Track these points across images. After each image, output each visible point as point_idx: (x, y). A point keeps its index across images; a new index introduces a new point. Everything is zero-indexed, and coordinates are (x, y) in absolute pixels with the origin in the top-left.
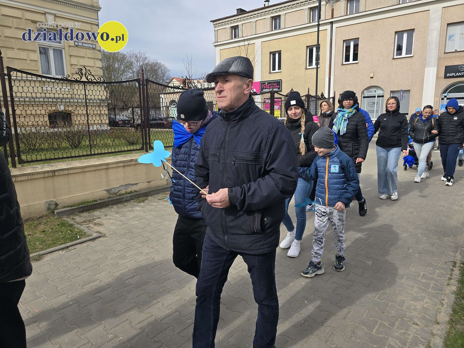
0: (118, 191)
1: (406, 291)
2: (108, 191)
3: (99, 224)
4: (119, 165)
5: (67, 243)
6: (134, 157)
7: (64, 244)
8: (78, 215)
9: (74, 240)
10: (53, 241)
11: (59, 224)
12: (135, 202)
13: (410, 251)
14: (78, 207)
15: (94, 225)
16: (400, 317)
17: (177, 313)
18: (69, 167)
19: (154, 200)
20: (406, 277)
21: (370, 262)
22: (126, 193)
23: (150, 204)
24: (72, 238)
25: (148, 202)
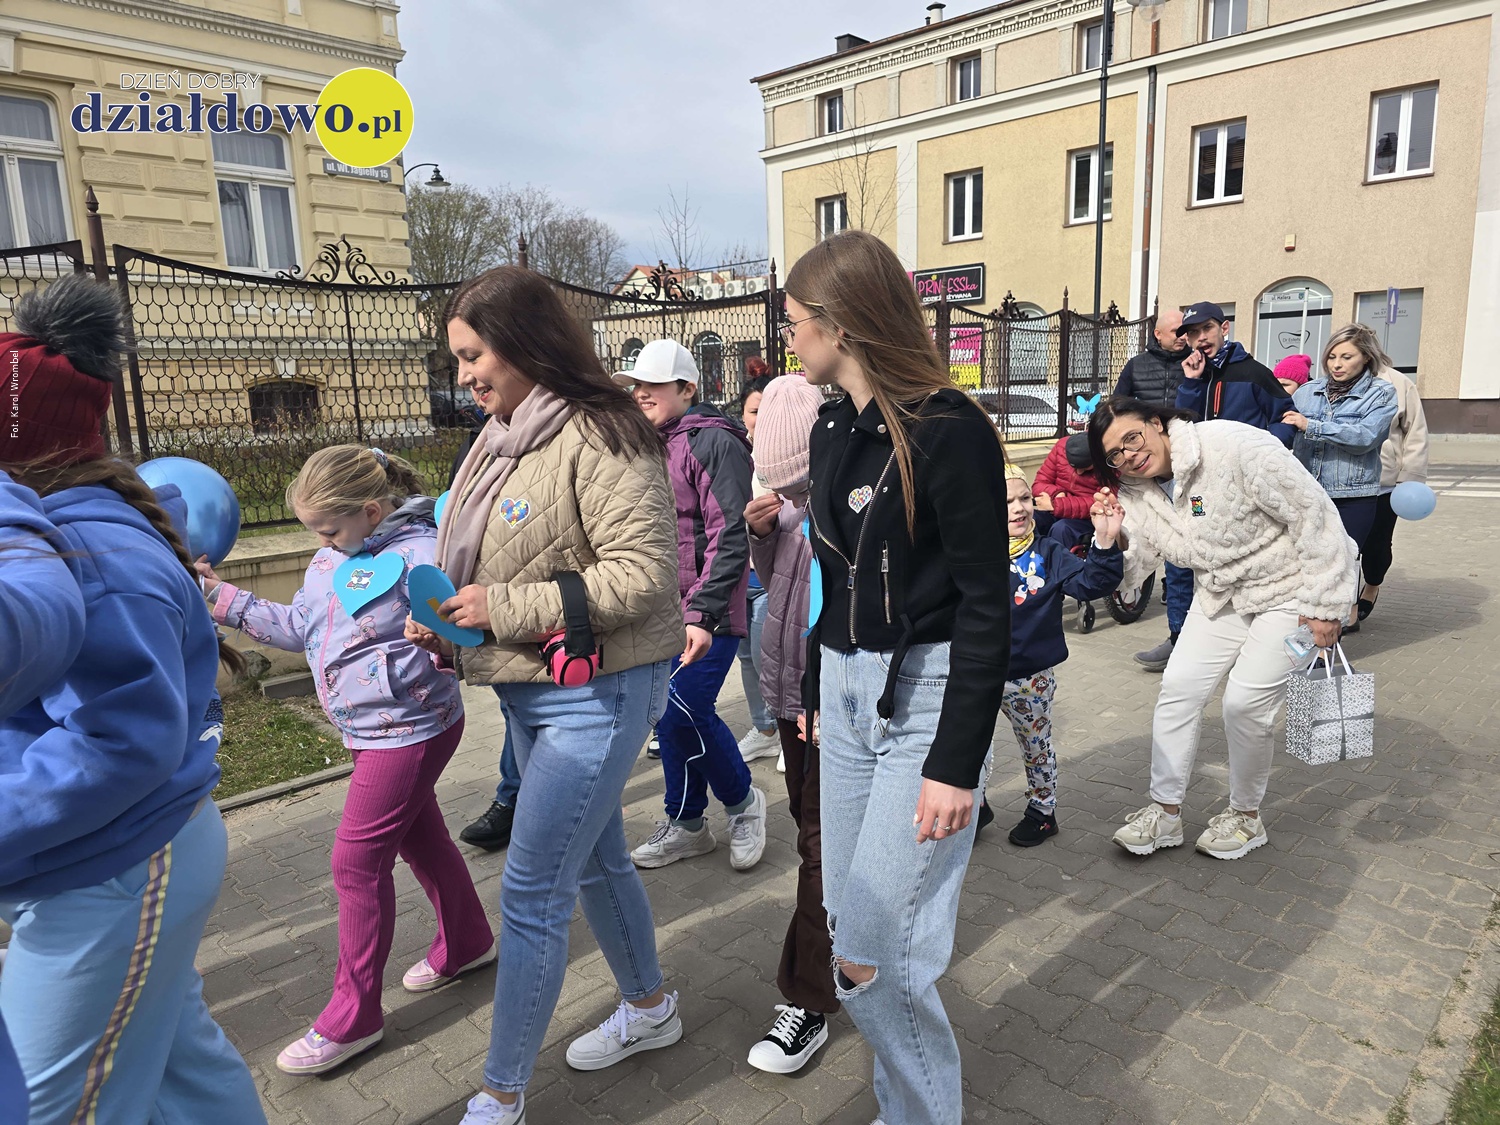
5: (293, 777)
7: (286, 780)
9: (314, 770)
10: (253, 771)
11: (273, 720)
16: (1314, 1022)
20: (1349, 897)
24: (307, 765)
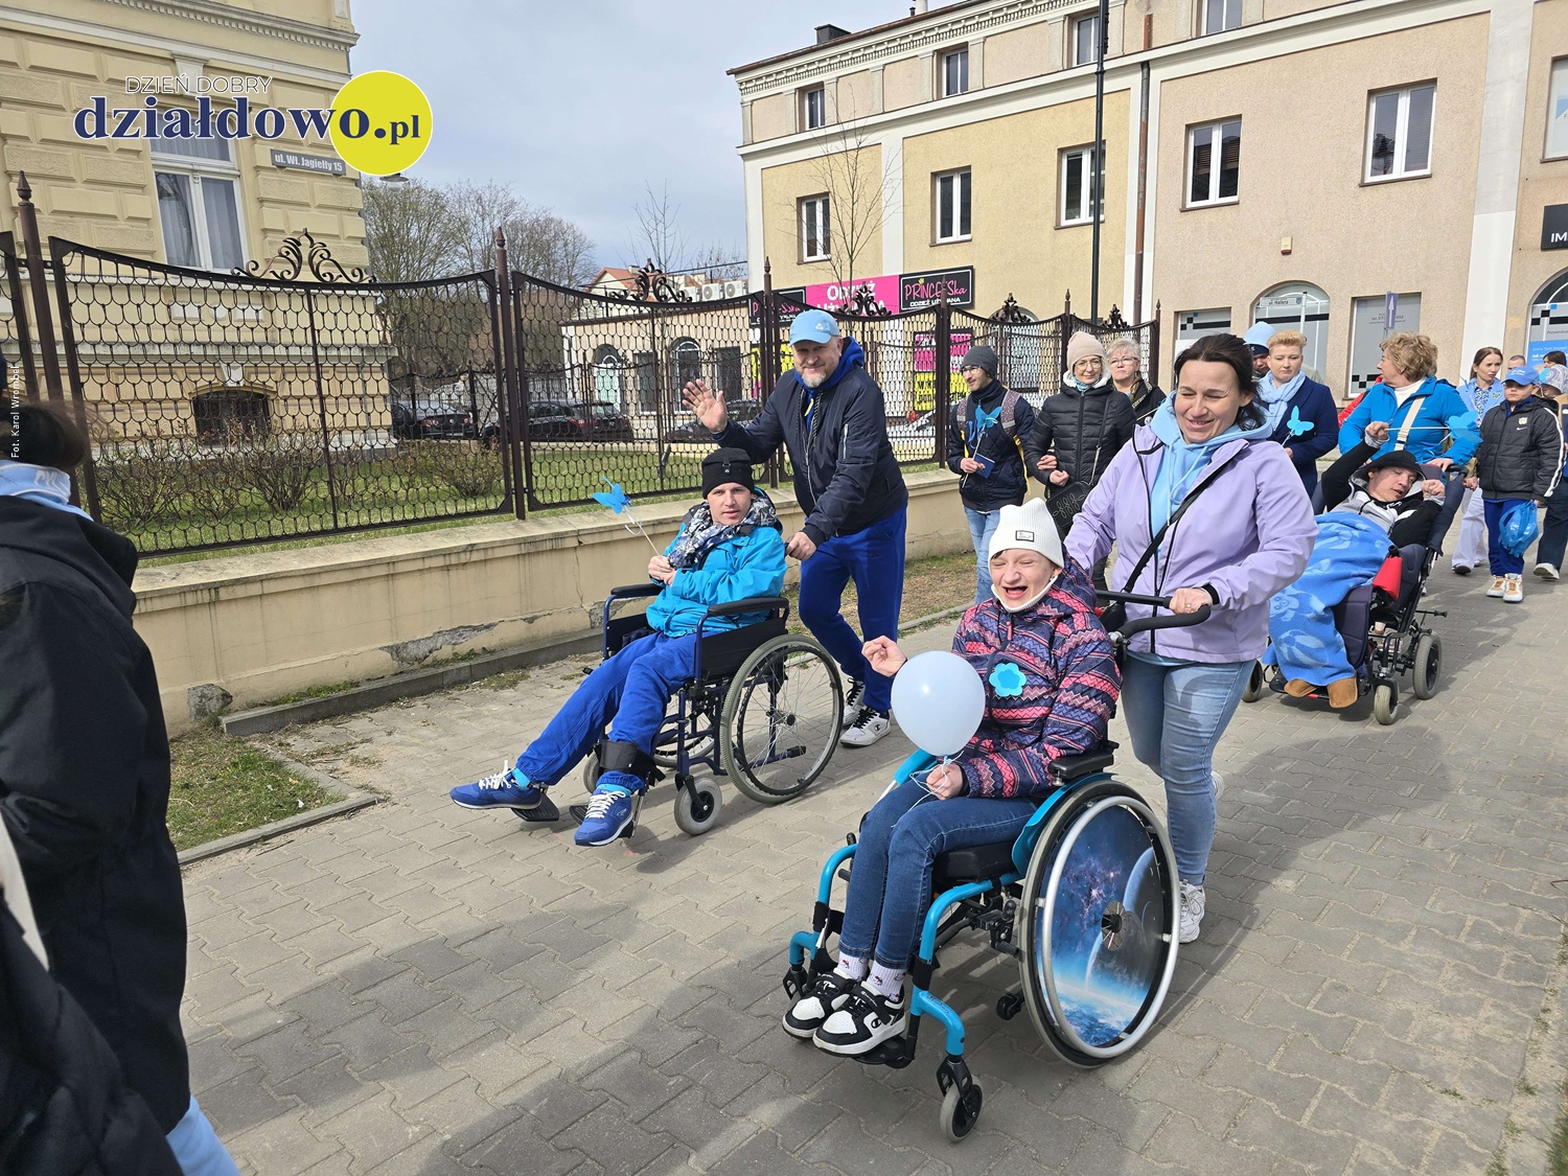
0: (427, 650)
1: (1416, 980)
2: (395, 650)
3: (369, 762)
4: (428, 563)
5: (264, 823)
6: (478, 537)
7: (255, 826)
8: (297, 732)
9: (286, 815)
10: (217, 817)
11: (237, 760)
12: (485, 686)
13: (1429, 844)
14: (298, 704)
15: (352, 764)
16: (1396, 1071)
17: (634, 1055)
18: (263, 571)
19: (548, 680)
20: (1413, 932)
21: (1290, 883)
22: (456, 658)
23: (534, 692)
24: (278, 809)
25: (528, 686)
